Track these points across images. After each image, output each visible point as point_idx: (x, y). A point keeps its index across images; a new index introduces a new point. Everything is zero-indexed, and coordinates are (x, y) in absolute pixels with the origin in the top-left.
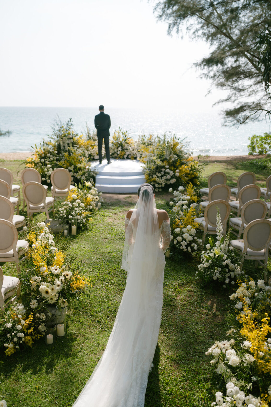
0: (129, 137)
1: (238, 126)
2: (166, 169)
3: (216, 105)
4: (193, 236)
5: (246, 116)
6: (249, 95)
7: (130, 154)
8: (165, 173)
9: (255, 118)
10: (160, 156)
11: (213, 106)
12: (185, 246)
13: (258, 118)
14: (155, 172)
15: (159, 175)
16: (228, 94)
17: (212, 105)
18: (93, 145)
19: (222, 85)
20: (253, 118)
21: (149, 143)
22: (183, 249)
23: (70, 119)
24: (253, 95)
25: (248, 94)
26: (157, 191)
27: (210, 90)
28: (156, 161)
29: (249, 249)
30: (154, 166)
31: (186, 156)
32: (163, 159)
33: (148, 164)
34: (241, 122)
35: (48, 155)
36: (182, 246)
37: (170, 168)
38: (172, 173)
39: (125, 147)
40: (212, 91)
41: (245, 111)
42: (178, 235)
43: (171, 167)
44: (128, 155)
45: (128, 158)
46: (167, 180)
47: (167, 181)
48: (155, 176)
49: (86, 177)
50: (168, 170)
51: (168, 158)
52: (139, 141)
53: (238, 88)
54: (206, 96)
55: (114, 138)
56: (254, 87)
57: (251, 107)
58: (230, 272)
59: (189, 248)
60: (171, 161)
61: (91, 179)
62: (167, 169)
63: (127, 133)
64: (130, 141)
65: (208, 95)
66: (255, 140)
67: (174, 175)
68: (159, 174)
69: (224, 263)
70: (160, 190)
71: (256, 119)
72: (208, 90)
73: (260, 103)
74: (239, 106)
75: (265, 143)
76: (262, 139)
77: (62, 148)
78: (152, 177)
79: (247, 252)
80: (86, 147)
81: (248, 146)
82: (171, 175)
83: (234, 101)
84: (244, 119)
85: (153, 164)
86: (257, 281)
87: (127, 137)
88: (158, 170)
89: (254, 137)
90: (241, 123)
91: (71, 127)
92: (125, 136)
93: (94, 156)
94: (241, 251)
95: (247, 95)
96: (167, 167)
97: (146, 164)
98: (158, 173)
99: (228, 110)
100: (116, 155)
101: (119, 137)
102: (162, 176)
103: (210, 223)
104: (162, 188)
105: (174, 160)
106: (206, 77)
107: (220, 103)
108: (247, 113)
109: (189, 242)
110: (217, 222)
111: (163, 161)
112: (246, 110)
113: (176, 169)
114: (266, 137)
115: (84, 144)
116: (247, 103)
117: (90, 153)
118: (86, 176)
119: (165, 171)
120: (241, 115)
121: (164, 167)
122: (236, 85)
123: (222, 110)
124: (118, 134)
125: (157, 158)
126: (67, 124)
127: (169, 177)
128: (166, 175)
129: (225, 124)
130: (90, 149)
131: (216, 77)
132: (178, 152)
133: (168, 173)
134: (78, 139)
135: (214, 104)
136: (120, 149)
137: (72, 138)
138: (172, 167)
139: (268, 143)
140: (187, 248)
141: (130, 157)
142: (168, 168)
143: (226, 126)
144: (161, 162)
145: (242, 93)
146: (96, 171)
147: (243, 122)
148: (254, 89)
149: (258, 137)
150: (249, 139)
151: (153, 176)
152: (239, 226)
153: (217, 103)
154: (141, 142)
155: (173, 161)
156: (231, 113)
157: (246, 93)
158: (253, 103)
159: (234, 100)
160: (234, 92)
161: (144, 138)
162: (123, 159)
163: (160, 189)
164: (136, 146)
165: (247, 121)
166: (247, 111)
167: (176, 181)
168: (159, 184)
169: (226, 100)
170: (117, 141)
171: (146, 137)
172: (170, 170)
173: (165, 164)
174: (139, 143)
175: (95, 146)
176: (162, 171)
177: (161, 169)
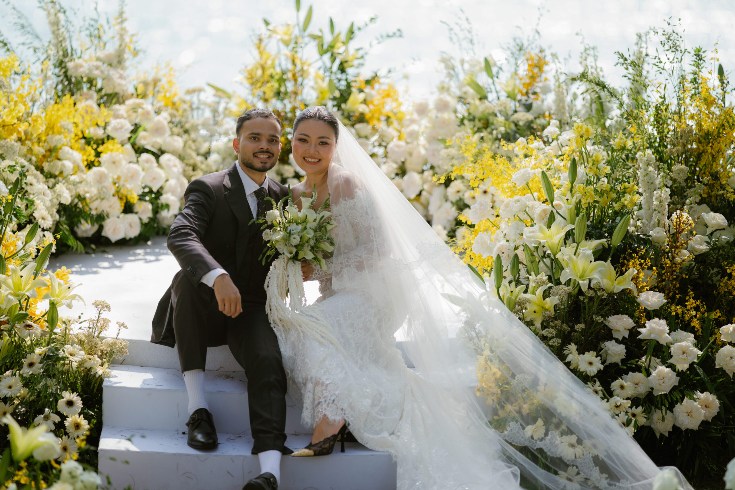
0: (366, 73)
21: (523, 117)
28: (565, 255)
30: (546, 294)
32: (617, 240)
33: (500, 277)
37: (676, 309)
38: (684, 350)
43: (682, 302)
47: (647, 412)
49: (27, 382)
50: (655, 328)
51: (658, 235)
52: (442, 106)
55: (255, 81)
60: (684, 256)
61: (67, 395)
62: (650, 315)
63: (353, 45)
64: (377, 99)
67: (706, 362)
68: (590, 356)
80: (39, 150)
82: (683, 366)
85: (540, 277)
87: (351, 71)
88: (579, 327)
92: (342, 69)
93: (100, 218)
97: (490, 280)
98: (581, 351)
105: (704, 248)
111: (620, 256)
113: (716, 314)
115: (22, 127)
117: (67, 199)
118: (27, 371)
119: (634, 333)
124: (286, 51)
127: (662, 378)
130: (68, 165)
138: (691, 303)
144: (607, 265)
154: (462, 110)
155: (699, 260)
161: (483, 79)
164: (422, 140)
170: (276, 104)
171: (494, 70)
172: (672, 329)
173: (635, 279)
174: (447, 116)
175: (109, 145)
176: (610, 337)
177: (599, 319)
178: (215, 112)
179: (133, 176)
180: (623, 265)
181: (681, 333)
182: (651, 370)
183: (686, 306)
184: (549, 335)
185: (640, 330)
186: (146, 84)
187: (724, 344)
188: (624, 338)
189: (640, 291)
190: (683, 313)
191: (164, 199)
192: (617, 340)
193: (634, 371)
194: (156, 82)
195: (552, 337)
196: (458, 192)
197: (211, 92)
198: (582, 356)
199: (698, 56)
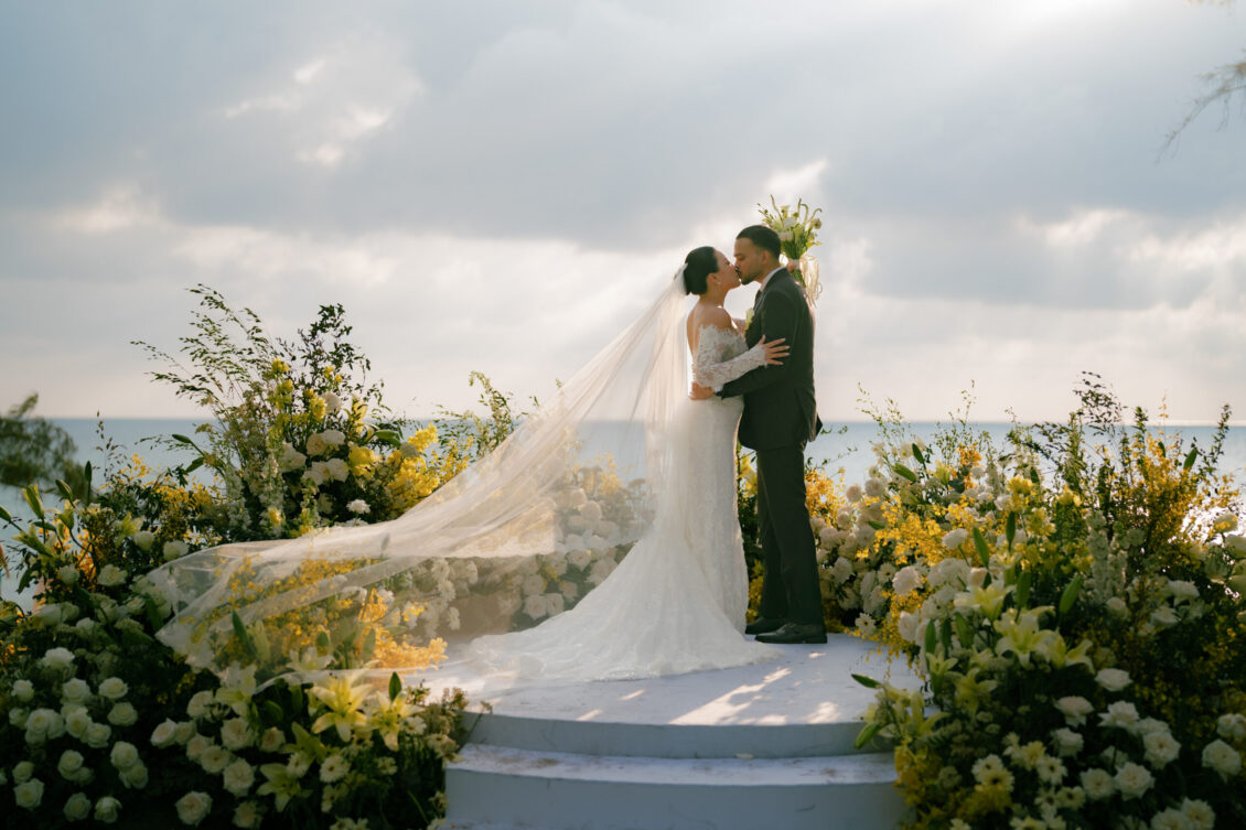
2: (1105, 698)
14: (994, 728)
32: (1065, 606)
37: (1142, 692)
38: (1161, 741)
43: (1151, 684)
50: (1122, 714)
51: (1117, 605)
52: (874, 490)
60: (1147, 629)
62: (1110, 697)
67: (1190, 760)
68: (1034, 746)
78: (969, 781)
82: (1161, 765)
88: (1023, 709)
96: (1114, 678)
98: (1023, 741)
105: (1170, 621)
113: (1201, 702)
119: (1093, 719)
121: (1077, 681)
125: (1008, 602)
127: (1134, 777)
133: (1133, 747)
138: (1162, 685)
142: (1125, 695)
144: (1055, 635)
151: (978, 769)
155: (1165, 634)
161: (912, 464)
171: (924, 453)
172: (1143, 715)
173: (1090, 653)
176: (1063, 724)
177: (1048, 699)
180: (1076, 636)
181: (1151, 722)
182: (1117, 768)
183: (1154, 688)
184: (985, 720)
185: (1102, 715)
187: (1216, 736)
188: (1080, 725)
189: (1098, 668)
190: (1151, 697)
192: (1073, 729)
193: (1094, 767)
195: (990, 723)
196: (888, 574)
198: (1024, 747)
199: (1140, 415)
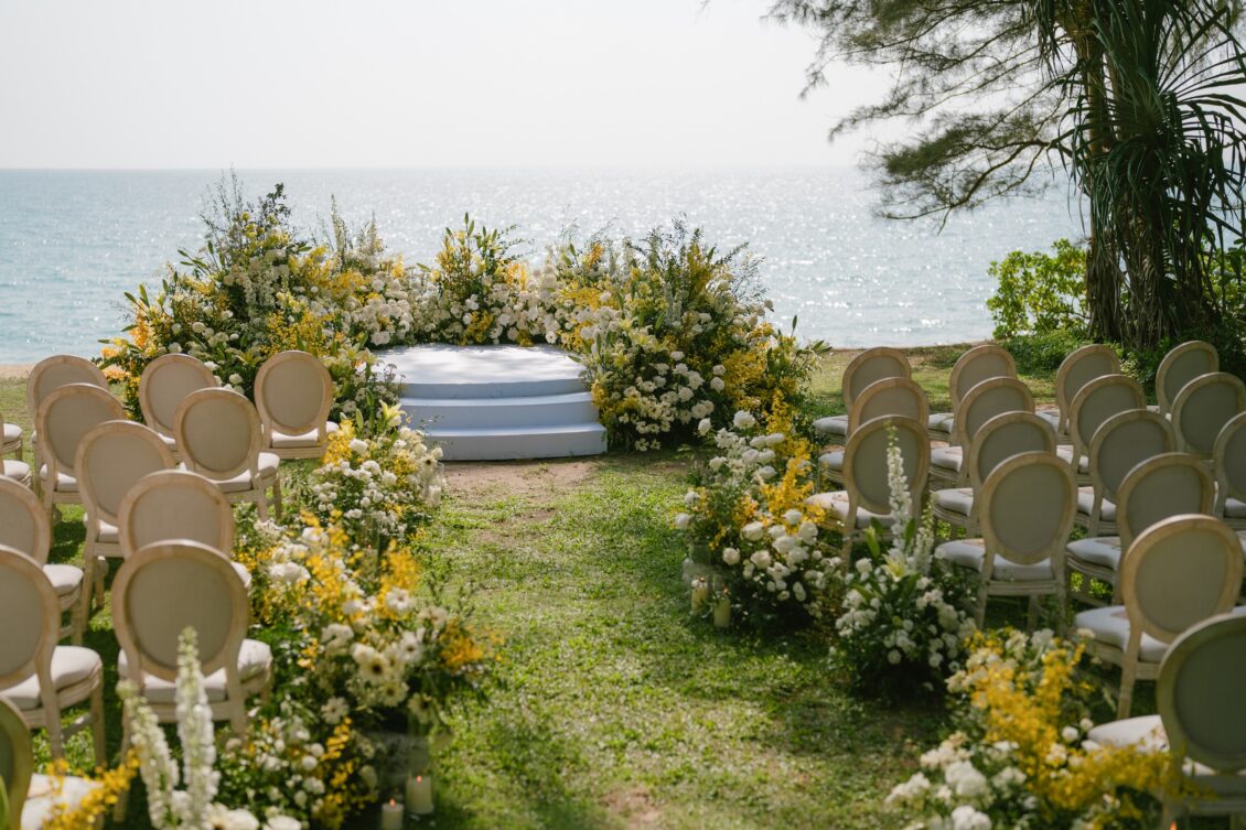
0: (505, 257)
1: (942, 214)
2: (673, 363)
3: (844, 130)
4: (807, 548)
5: (974, 173)
6: (984, 84)
7: (515, 325)
8: (669, 376)
9: (1013, 181)
10: (648, 317)
11: (831, 138)
12: (785, 579)
13: (1023, 180)
14: (631, 376)
15: (650, 386)
16: (893, 84)
17: (827, 134)
18: (363, 288)
19: (868, 43)
20: (1004, 183)
21: (593, 273)
22: (778, 592)
23: (280, 188)
24: (999, 85)
25: (977, 80)
26: (644, 449)
27: (816, 68)
28: (633, 332)
29: (999, 561)
30: (626, 352)
31: (747, 318)
32: (657, 326)
33: (599, 346)
34: (955, 201)
35: (198, 326)
36: (774, 581)
37: (689, 360)
38: (696, 379)
39: (493, 296)
40: (825, 72)
41: (968, 150)
42: (757, 545)
43: (692, 357)
44: (506, 329)
45: (505, 340)
46: (680, 405)
47: (678, 410)
48: (631, 391)
50: (681, 369)
51: (677, 324)
52: (549, 271)
53: (933, 55)
54: (803, 95)
55: (444, 262)
56: (1000, 51)
57: (994, 134)
58: (944, 635)
59: (798, 587)
60: (691, 335)
62: (676, 363)
63: (497, 241)
64: (510, 271)
65: (811, 94)
66: (1019, 275)
67: (706, 386)
68: (648, 382)
69: (922, 602)
70: (656, 445)
71: (1018, 183)
72: (811, 71)
73: (1028, 118)
74: (941, 132)
75: (1063, 288)
76: (1048, 267)
77: (249, 296)
78: (623, 396)
79: (994, 568)
81: (989, 303)
82: (695, 388)
83: (920, 113)
84: (965, 189)
85: (619, 345)
86: (1031, 635)
87: (496, 256)
88: (643, 368)
89: (1013, 262)
90: (952, 206)
91: (281, 216)
92: (492, 253)
93: (370, 333)
94: (975, 570)
95: (975, 86)
96: (677, 355)
97: (594, 348)
98: (644, 380)
99: (898, 150)
100: (457, 328)
101: (467, 258)
102: (658, 393)
103: (863, 500)
104: (661, 436)
105: (700, 331)
106: (801, 11)
107: (862, 125)
108: (977, 160)
109: (795, 568)
110: (891, 475)
111: (659, 334)
112: (971, 147)
113: (710, 362)
114: (1064, 258)
116: (976, 118)
117: (355, 320)
119: (670, 371)
120: (953, 171)
121: (662, 357)
122: (925, 42)
123: (872, 150)
124: (459, 244)
125: (635, 325)
126: (265, 207)
127: (685, 393)
128: (674, 387)
129: (890, 209)
130: (353, 304)
131: (838, 15)
132: (712, 301)
133: (683, 381)
134: (307, 265)
135: (835, 126)
136: (472, 303)
137: (285, 261)
138: (696, 357)
139: (1072, 284)
140: (789, 588)
141: (512, 334)
142: (682, 361)
143: (890, 216)
144: (653, 338)
145: (951, 77)
146: (397, 380)
147: (963, 201)
148: (1002, 57)
149: (1029, 260)
150: (992, 272)
151: (626, 392)
152: (964, 514)
153: (847, 124)
154: (558, 273)
155: (697, 337)
156: (911, 165)
157: (967, 76)
158: (1002, 117)
159: (918, 108)
160: (917, 71)
161: (570, 256)
162: (488, 343)
163: (655, 442)
164: (536, 290)
165: (980, 194)
166: (976, 150)
167: (715, 410)
168: (649, 420)
169: (885, 110)
170: (456, 274)
171: (576, 251)
172: (689, 370)
173: (667, 345)
174: (551, 276)
175: (371, 294)
176: (658, 374)
177: (651, 364)
178: (422, 279)
179: (386, 310)
180: (662, 338)
181: (692, 372)
182: (679, 390)
183: (693, 359)
184: (628, 372)
185: (673, 370)
186: (386, 264)
187: (715, 375)
188: (665, 374)
189: (671, 351)
190: (692, 362)
191: (401, 323)
192: (661, 375)
193: (670, 390)
194: (391, 262)
195: (630, 374)
197: (419, 268)
198: (644, 383)
